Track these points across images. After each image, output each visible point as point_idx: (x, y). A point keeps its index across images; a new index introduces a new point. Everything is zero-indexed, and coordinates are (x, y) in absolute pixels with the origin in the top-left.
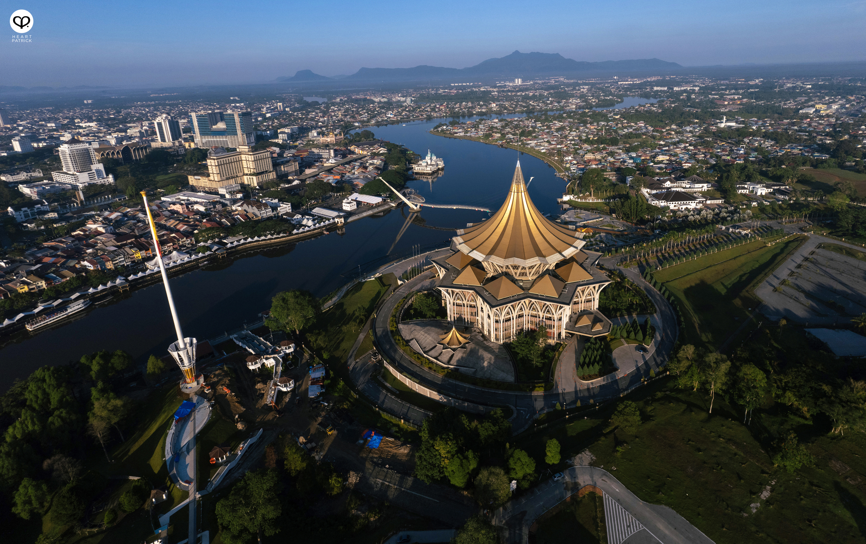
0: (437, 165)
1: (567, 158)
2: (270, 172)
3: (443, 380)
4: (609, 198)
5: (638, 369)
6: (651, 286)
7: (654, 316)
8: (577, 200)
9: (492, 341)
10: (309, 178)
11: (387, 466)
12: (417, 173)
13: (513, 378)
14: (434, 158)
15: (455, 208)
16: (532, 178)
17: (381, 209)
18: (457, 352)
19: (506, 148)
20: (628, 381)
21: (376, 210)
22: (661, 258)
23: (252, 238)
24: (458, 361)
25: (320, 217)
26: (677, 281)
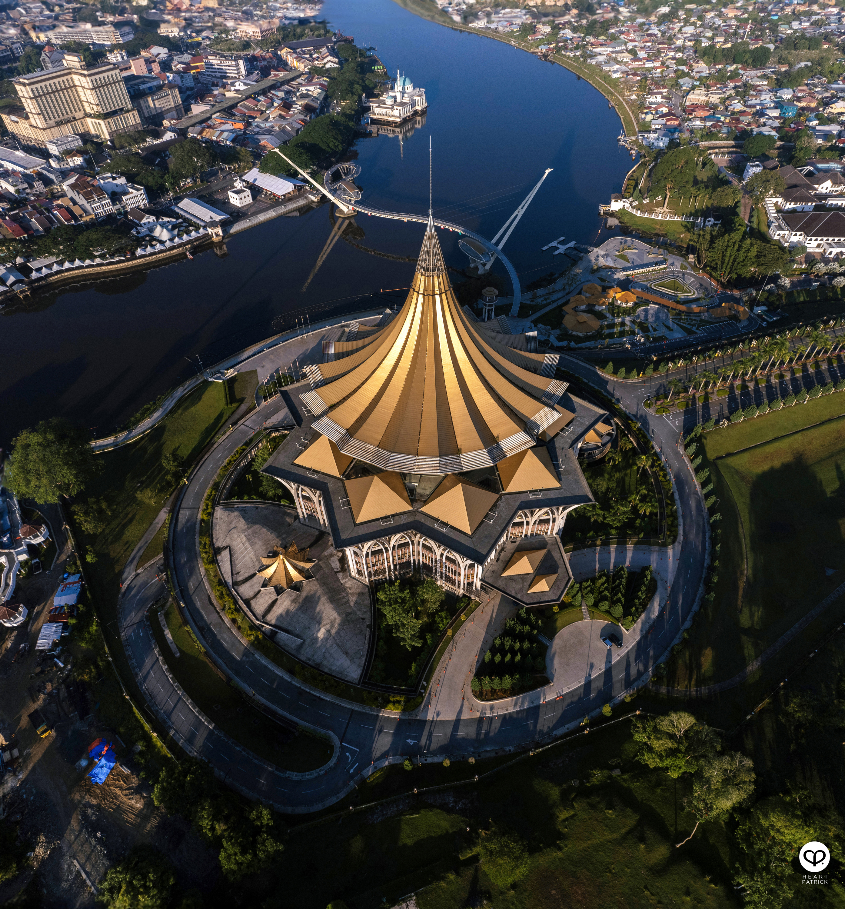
0: (413, 104)
1: (652, 99)
2: (128, 111)
3: (246, 653)
4: (695, 215)
5: (588, 685)
6: (691, 468)
7: (666, 552)
8: (634, 212)
9: (353, 574)
10: (193, 125)
11: (99, 834)
12: (375, 122)
13: (359, 672)
14: (409, 88)
15: (405, 220)
16: (548, 171)
17: (291, 206)
18: (284, 595)
19: (553, 63)
20: (558, 714)
21: (282, 210)
22: (738, 392)
23: (72, 261)
24: (280, 617)
25: (186, 220)
26: (746, 456)
